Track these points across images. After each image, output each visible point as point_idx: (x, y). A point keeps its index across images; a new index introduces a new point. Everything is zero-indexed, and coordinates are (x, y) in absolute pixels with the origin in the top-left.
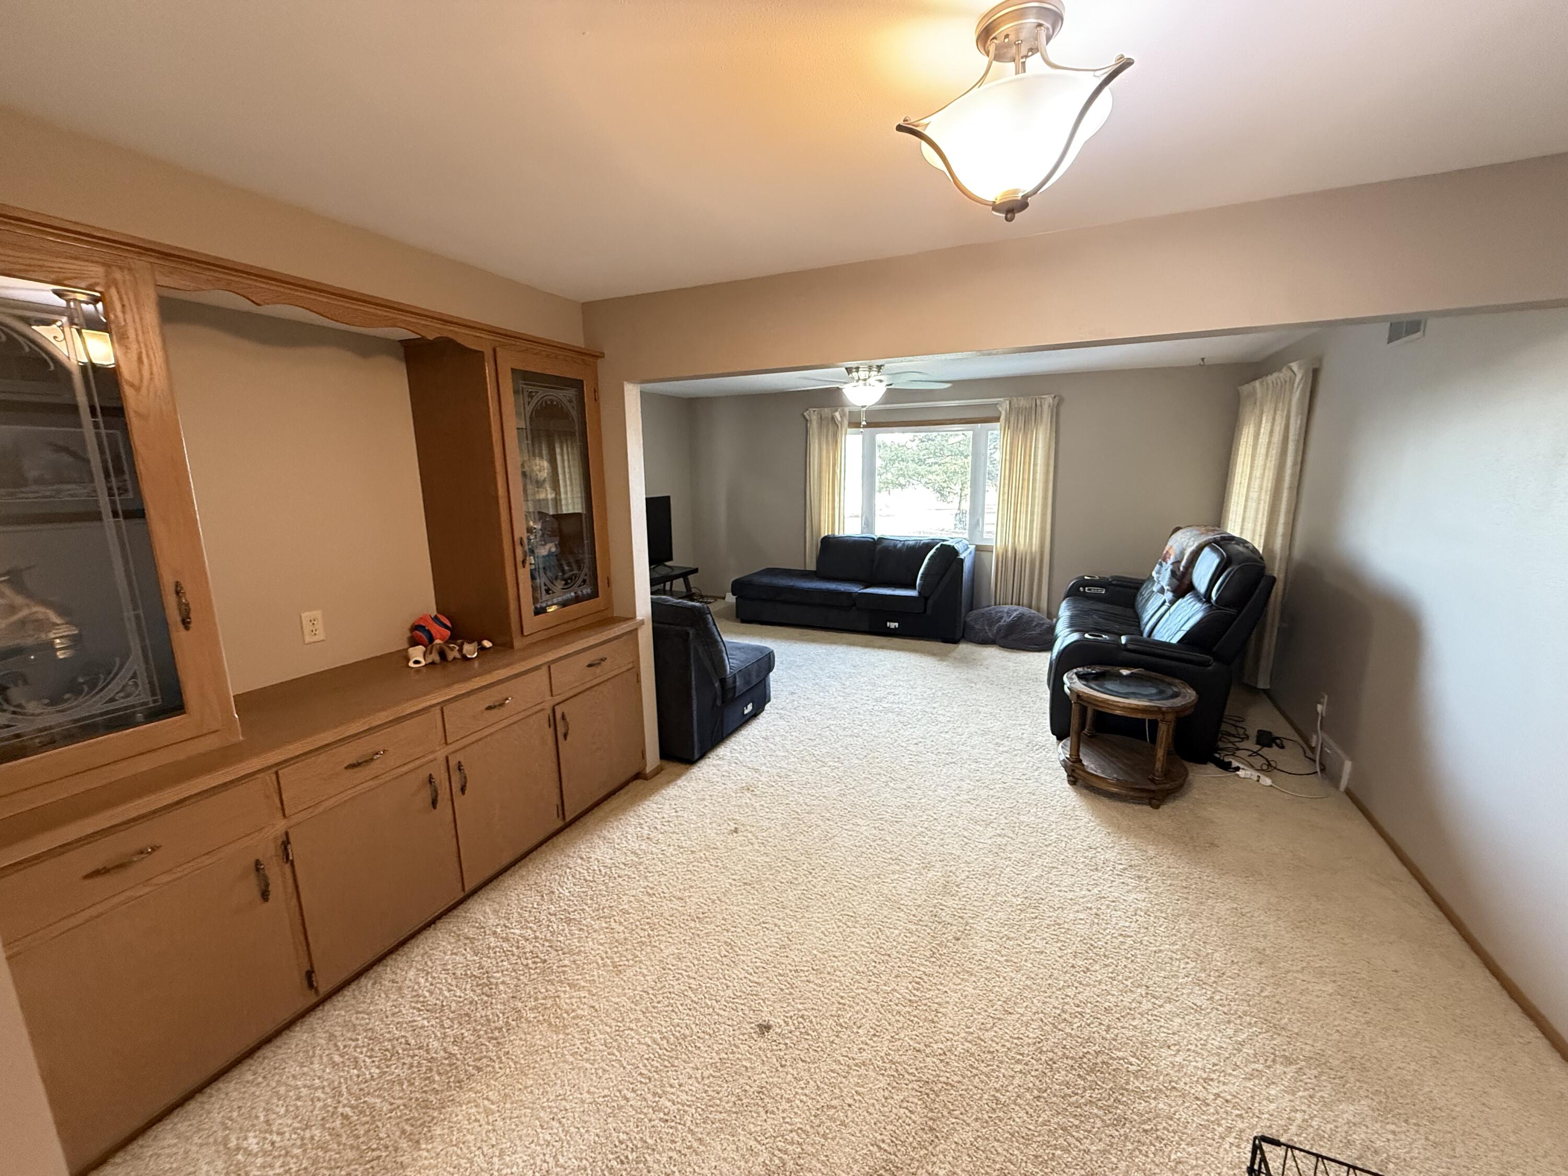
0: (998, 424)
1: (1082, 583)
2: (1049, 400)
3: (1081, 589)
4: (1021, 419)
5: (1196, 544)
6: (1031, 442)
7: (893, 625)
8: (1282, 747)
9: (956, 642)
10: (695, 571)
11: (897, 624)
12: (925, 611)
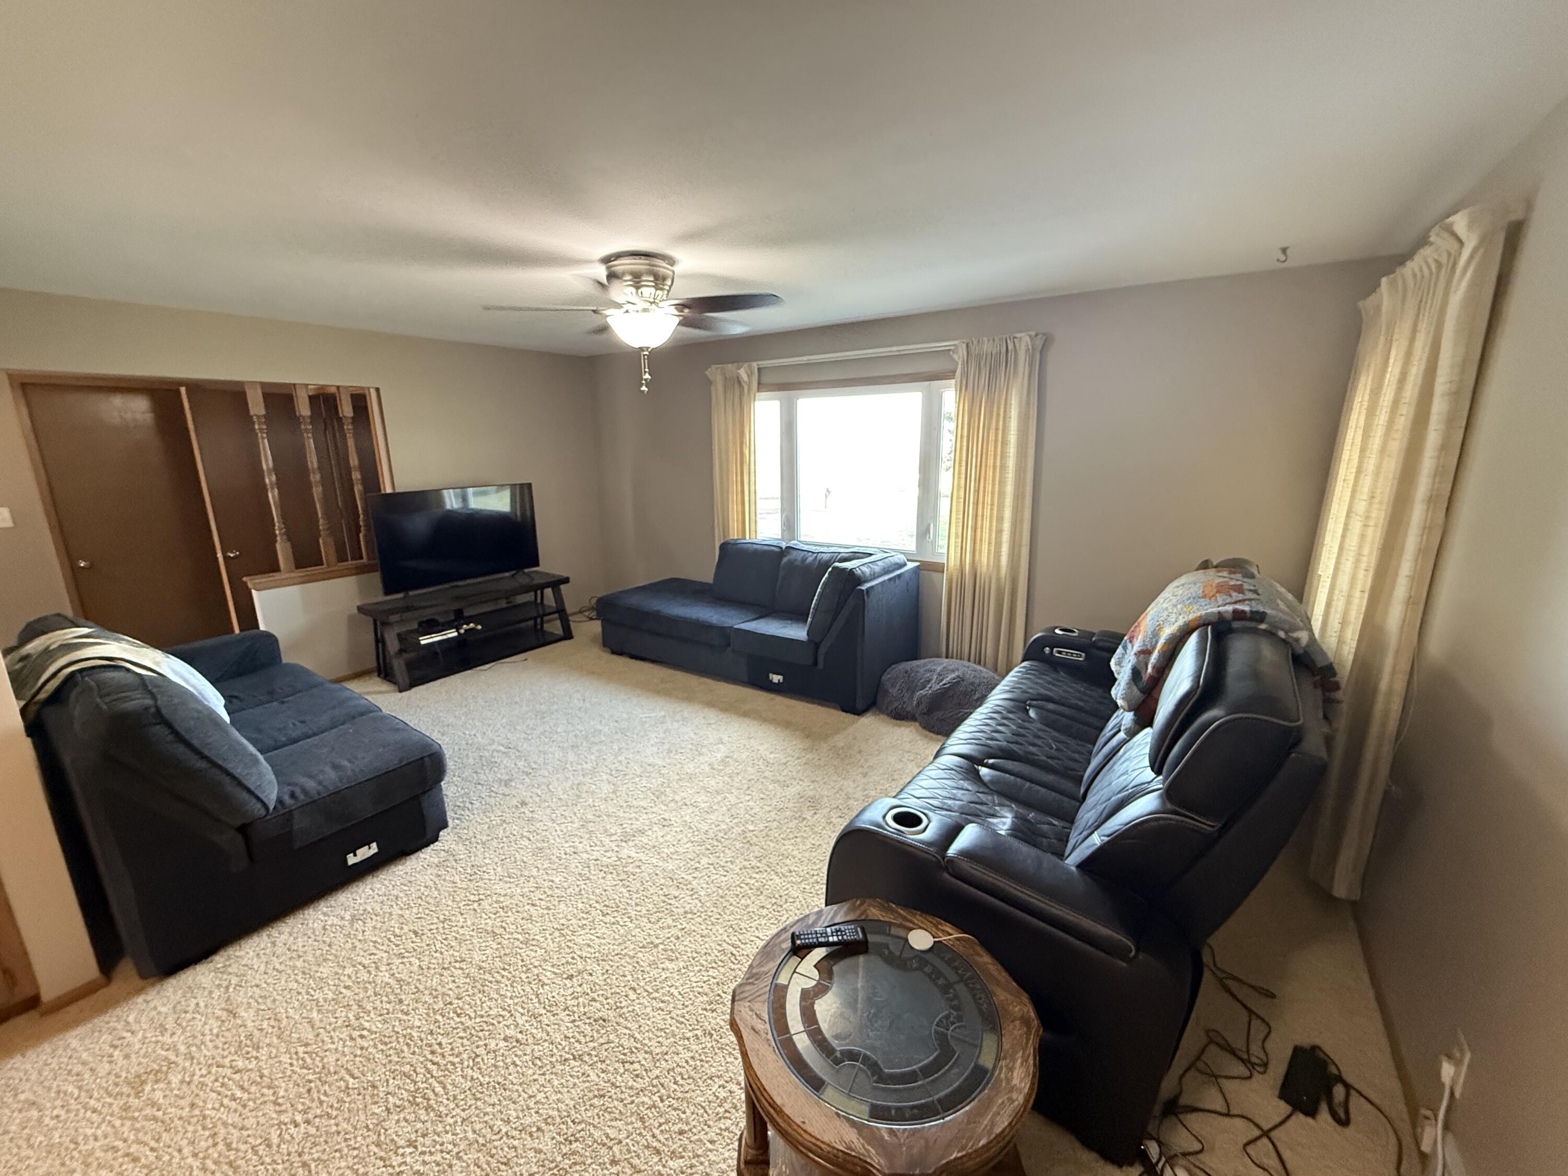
0: (953, 381)
1: (1051, 640)
2: (1024, 341)
3: (1047, 650)
4: (985, 372)
5: (1181, 622)
6: (999, 408)
7: (776, 678)
8: (1344, 1122)
9: (859, 713)
10: (566, 581)
11: (780, 678)
12: (816, 663)
